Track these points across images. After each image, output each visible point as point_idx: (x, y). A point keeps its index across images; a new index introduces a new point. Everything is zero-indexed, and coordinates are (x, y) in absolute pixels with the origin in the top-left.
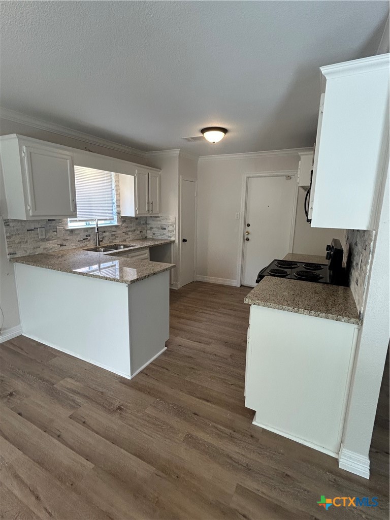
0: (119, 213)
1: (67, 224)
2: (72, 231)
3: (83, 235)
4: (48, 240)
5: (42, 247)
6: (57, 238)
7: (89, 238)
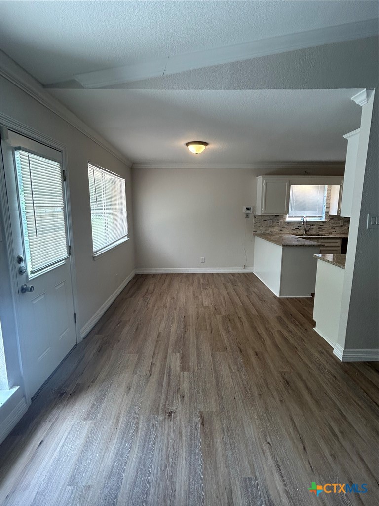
0: (327, 213)
1: (285, 219)
2: (288, 223)
3: (296, 226)
4: (273, 227)
5: (269, 230)
6: (279, 226)
7: (300, 228)
